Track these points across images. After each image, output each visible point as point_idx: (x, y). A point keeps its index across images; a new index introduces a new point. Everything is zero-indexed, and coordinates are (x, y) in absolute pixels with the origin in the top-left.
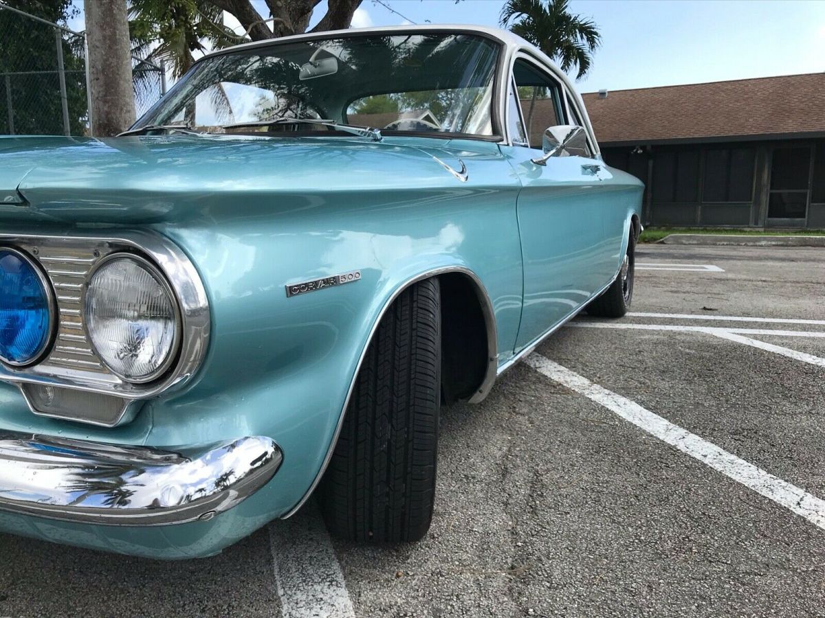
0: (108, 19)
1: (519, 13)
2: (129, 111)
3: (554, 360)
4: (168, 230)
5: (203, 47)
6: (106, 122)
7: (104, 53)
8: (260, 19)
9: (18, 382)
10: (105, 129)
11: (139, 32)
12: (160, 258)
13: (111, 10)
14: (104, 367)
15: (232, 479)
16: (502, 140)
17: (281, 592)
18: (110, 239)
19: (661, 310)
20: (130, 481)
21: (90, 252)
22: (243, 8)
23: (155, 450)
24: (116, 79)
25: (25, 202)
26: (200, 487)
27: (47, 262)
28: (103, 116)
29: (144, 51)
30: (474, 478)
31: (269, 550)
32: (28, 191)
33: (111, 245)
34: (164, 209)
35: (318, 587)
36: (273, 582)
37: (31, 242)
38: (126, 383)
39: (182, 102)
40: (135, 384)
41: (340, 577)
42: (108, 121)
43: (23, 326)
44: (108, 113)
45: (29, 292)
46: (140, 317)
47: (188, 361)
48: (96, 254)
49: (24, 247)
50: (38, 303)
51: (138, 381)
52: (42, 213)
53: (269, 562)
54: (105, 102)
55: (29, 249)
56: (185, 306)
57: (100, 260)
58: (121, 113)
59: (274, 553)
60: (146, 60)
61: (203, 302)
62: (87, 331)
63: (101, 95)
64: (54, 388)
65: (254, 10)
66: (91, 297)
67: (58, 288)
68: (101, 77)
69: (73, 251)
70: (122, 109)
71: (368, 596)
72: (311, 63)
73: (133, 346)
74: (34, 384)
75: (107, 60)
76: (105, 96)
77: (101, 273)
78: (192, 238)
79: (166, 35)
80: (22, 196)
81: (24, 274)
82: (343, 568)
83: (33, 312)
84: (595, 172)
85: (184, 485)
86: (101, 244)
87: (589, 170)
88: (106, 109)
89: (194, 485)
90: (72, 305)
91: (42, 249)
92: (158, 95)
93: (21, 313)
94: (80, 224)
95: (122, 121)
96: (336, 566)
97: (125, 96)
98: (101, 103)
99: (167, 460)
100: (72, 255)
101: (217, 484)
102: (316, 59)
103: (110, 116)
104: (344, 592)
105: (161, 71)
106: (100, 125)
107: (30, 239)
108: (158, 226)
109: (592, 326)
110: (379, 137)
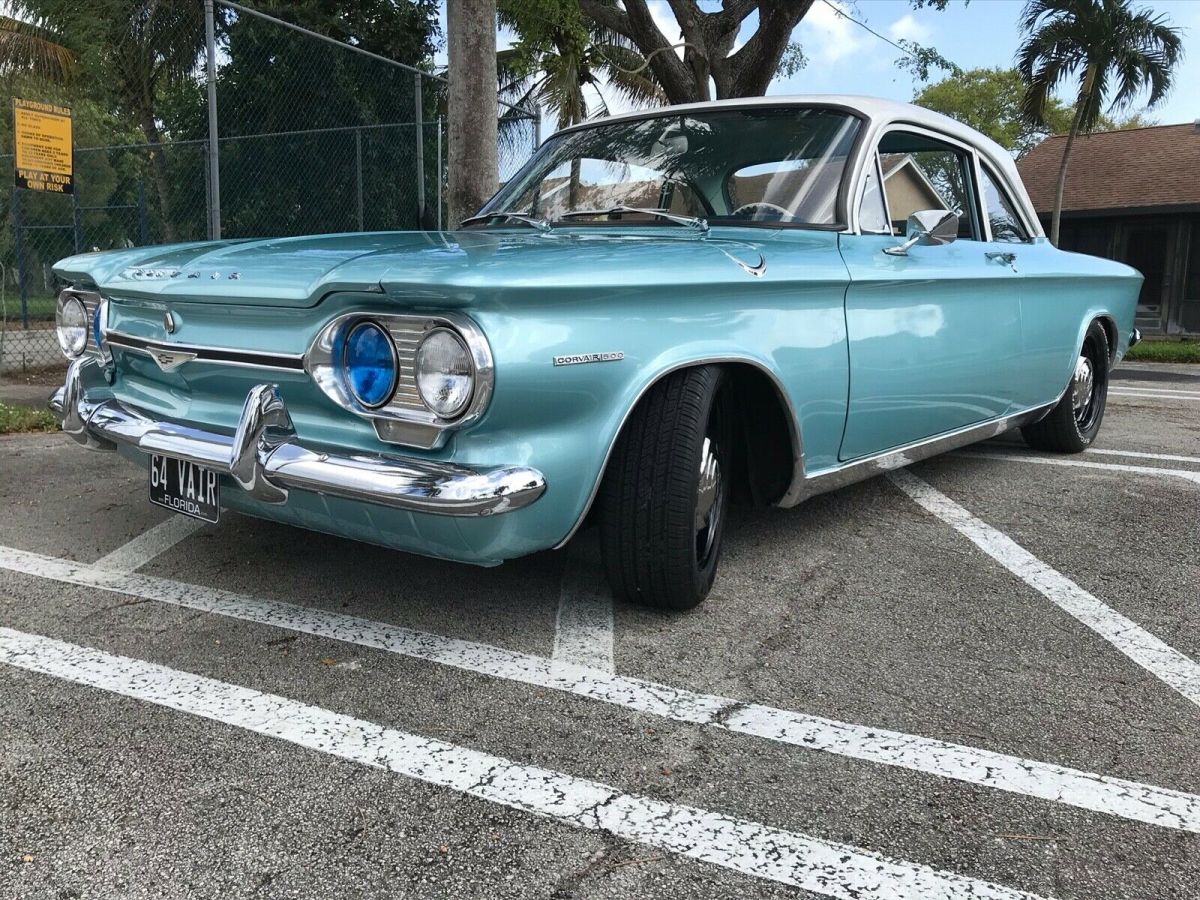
0: (474, 65)
1: (1052, 10)
2: (491, 176)
3: (943, 492)
4: (471, 312)
5: (596, 80)
6: (464, 190)
7: (466, 106)
8: (666, 43)
9: (371, 418)
10: (462, 199)
11: (511, 65)
12: (465, 332)
13: (478, 53)
14: (427, 408)
15: (506, 492)
16: (846, 229)
17: (558, 627)
18: (435, 318)
19: (1148, 449)
20: (440, 485)
21: (422, 327)
22: (644, 30)
23: (457, 466)
24: (479, 137)
25: (383, 291)
26: (484, 492)
27: (394, 333)
28: (461, 182)
29: (521, 87)
30: (772, 579)
31: (557, 603)
32: (386, 284)
33: (435, 322)
34: (469, 298)
35: (589, 629)
36: (554, 620)
37: (386, 319)
38: (439, 418)
39: (554, 162)
40: (444, 419)
41: (611, 625)
42: (467, 188)
43: (376, 378)
44: (467, 179)
45: (382, 356)
46: (450, 373)
47: (478, 404)
48: (425, 328)
49: (380, 322)
50: (387, 364)
51: (448, 416)
52: (393, 299)
53: (555, 609)
54: (465, 165)
55: (383, 324)
56: (479, 367)
57: (428, 332)
58: (481, 179)
59: (560, 605)
60: (517, 105)
61: (490, 364)
62: (416, 382)
63: (460, 157)
64: (394, 421)
65: (659, 32)
66: (421, 357)
67: (401, 352)
68: (462, 135)
69: (411, 325)
70: (483, 174)
71: (629, 637)
72: (661, 143)
73: (445, 392)
74: (380, 419)
75: (470, 114)
76: (465, 158)
77: (427, 341)
78: (487, 319)
79: (549, 65)
80: (382, 288)
81: (379, 342)
82: (615, 620)
83: (383, 370)
84: (1010, 261)
85: (474, 490)
86: (429, 321)
87: (998, 258)
88: (465, 174)
89: (480, 490)
90: (409, 363)
91: (392, 324)
92: (530, 150)
93: (376, 370)
94: (416, 308)
95: (483, 188)
96: (610, 619)
97: (487, 158)
98: (460, 166)
99: (464, 472)
100: (411, 329)
101: (495, 493)
102: (667, 137)
103: (468, 182)
104: (611, 634)
105: (536, 119)
106: (457, 194)
107: (384, 317)
108: (464, 310)
109: (1026, 461)
110: (706, 227)
